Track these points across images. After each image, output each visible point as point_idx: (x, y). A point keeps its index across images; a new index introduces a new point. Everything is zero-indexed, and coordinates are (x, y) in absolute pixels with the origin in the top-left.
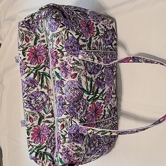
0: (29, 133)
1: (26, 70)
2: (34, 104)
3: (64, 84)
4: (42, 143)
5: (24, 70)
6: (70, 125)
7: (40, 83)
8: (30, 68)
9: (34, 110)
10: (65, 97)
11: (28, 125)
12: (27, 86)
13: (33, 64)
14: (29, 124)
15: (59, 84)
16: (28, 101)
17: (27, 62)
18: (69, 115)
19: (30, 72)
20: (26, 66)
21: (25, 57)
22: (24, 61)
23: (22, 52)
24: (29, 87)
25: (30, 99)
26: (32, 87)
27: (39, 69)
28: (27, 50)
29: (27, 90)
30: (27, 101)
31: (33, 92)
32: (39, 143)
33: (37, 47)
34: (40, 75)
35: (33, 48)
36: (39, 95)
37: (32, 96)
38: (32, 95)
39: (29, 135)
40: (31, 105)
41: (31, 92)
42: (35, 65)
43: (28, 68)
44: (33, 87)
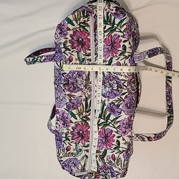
0: (123, 48)
1: (118, 124)
2: (114, 83)
3: (65, 106)
4: (109, 36)
5: (120, 125)
6: (62, 61)
7: (105, 107)
8: (114, 126)
9: (114, 77)
10: (64, 91)
11: (123, 59)
12: (120, 106)
13: (109, 130)
14: (121, 60)
15: (71, 106)
16: (121, 88)
17: (116, 134)
18: (61, 72)
19: (114, 122)
20: (118, 130)
21: (117, 139)
22: (119, 135)
23: (119, 146)
24: (117, 105)
25: (118, 90)
26: (114, 105)
27: (104, 124)
28: (114, 146)
29: (120, 102)
30: (123, 88)
31: (113, 98)
32: (113, 35)
33: (104, 147)
34: (104, 116)
35: (108, 147)
36: (108, 94)
37: (116, 93)
38: (116, 95)
39: (123, 45)
40: (117, 83)
41: (116, 98)
42: (107, 128)
43: (116, 126)
44: (112, 104)
